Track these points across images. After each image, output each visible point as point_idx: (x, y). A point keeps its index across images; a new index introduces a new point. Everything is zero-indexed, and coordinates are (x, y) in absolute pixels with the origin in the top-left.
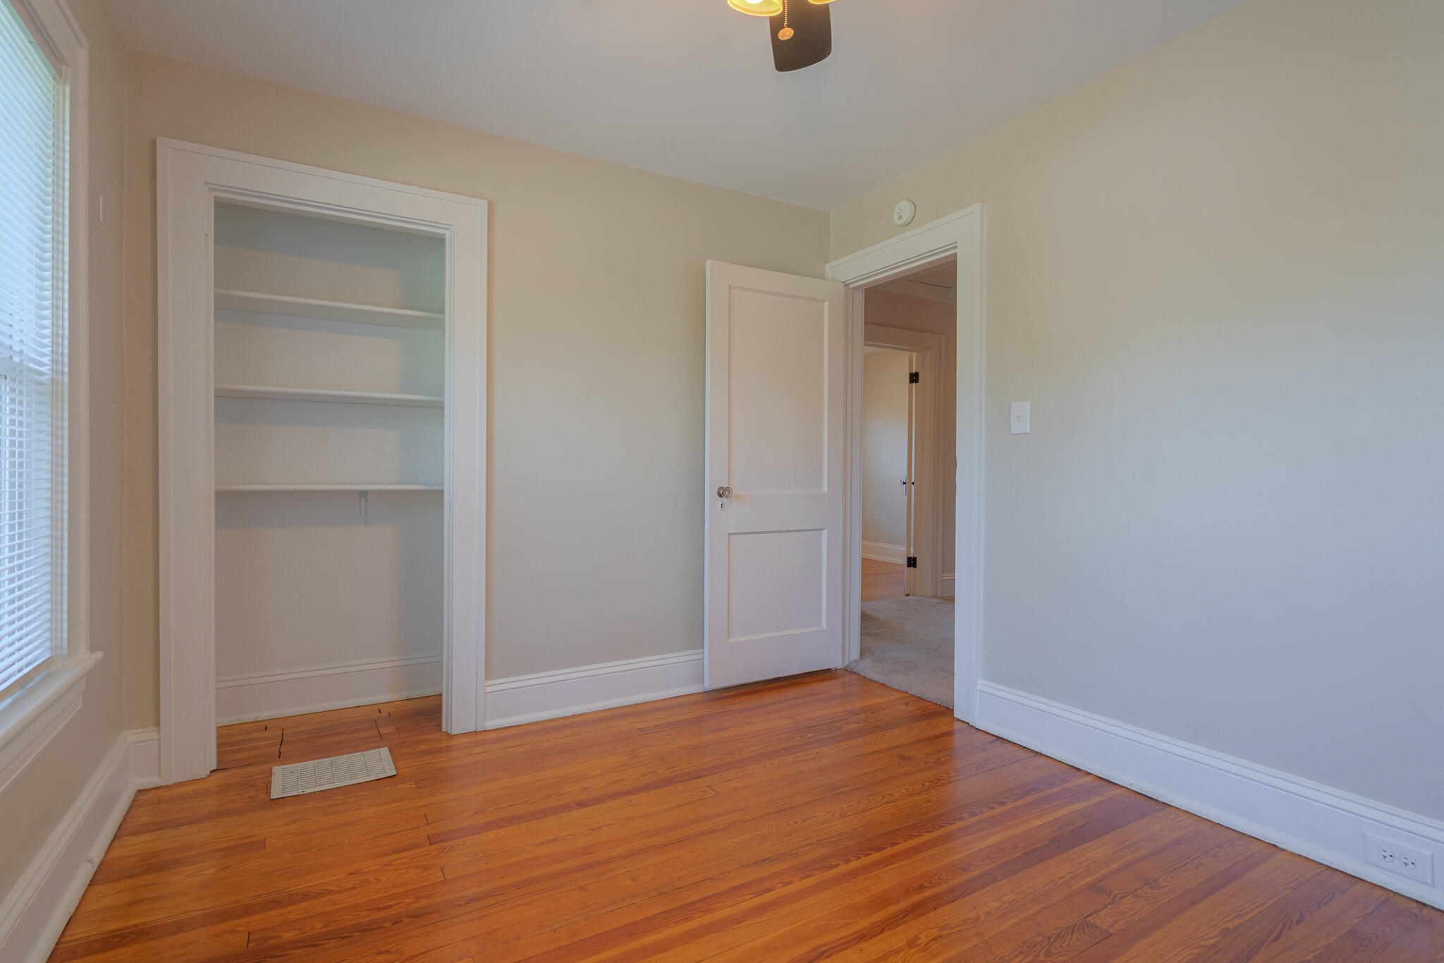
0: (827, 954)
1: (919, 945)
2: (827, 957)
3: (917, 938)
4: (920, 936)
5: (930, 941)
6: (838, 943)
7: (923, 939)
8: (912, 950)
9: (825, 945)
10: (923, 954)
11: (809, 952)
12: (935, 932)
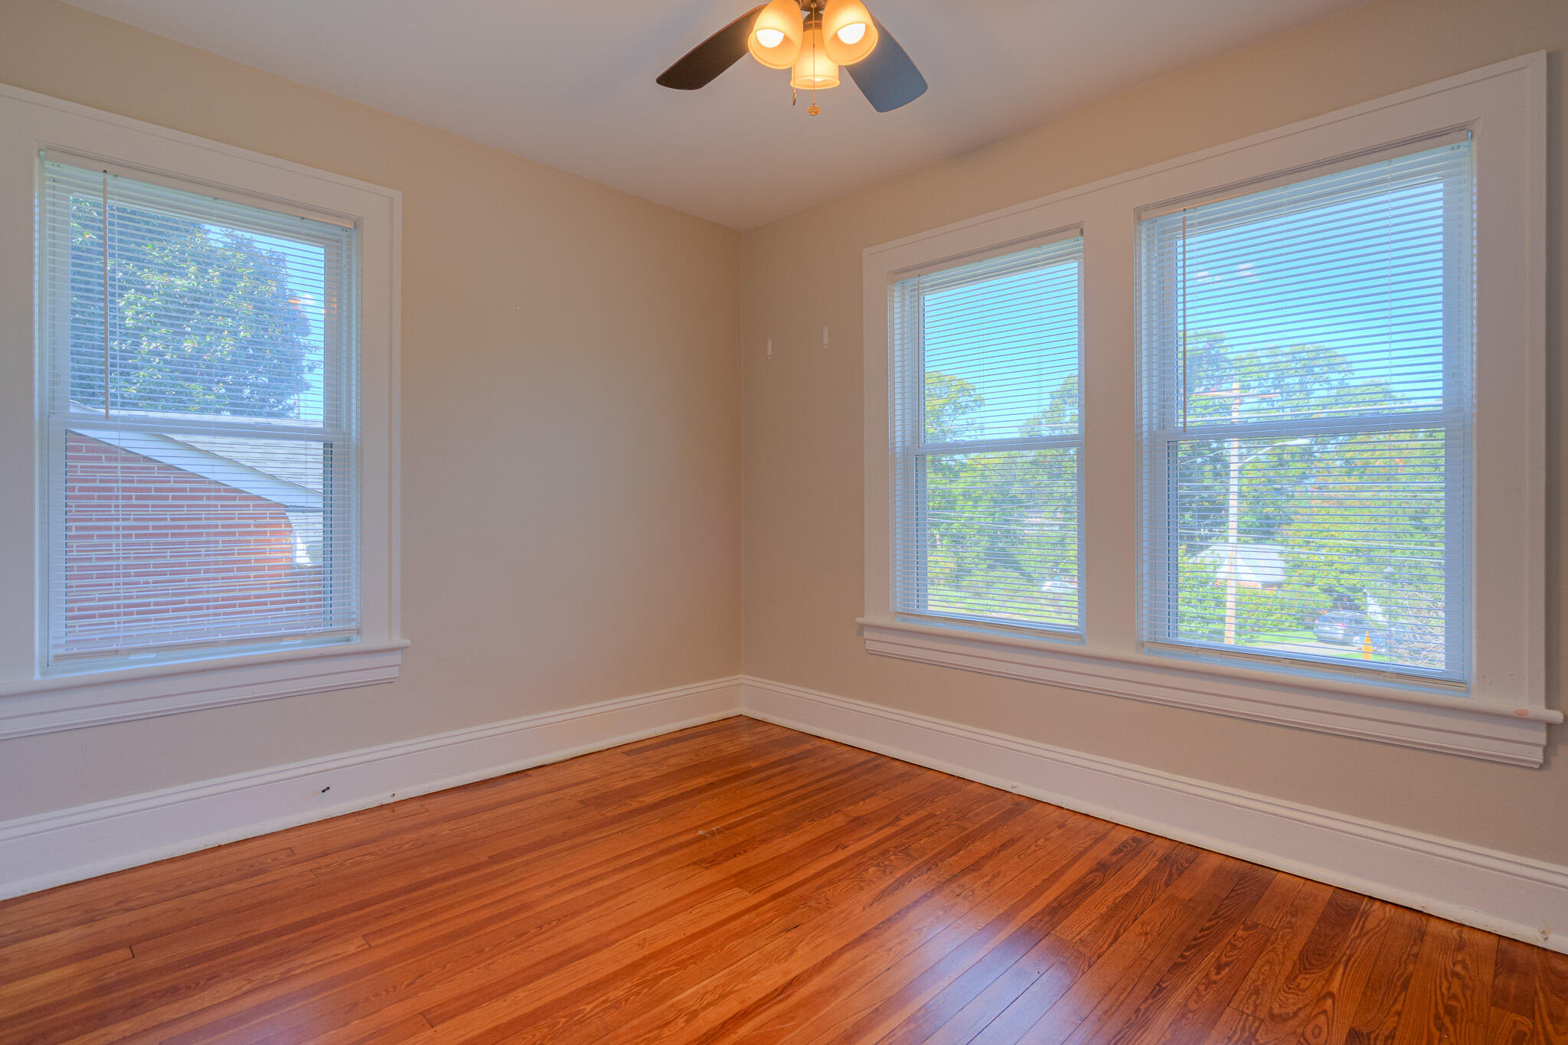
0: (776, 993)
1: (686, 1015)
2: (776, 990)
3: (687, 1021)
4: (683, 1025)
5: (673, 1021)
6: (769, 1004)
7: (681, 1022)
8: (693, 1009)
9: (781, 1001)
10: (683, 1007)
11: (794, 992)
12: (666, 1032)
